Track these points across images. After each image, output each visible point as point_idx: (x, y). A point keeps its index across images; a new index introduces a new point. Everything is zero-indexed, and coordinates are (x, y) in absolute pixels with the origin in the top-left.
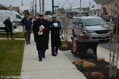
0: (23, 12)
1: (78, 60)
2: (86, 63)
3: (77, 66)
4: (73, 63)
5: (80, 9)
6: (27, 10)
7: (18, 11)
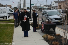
0: (14, 8)
1: (45, 35)
2: (50, 37)
3: (44, 38)
4: (42, 37)
5: (46, 6)
6: (16, 7)
7: (11, 7)
